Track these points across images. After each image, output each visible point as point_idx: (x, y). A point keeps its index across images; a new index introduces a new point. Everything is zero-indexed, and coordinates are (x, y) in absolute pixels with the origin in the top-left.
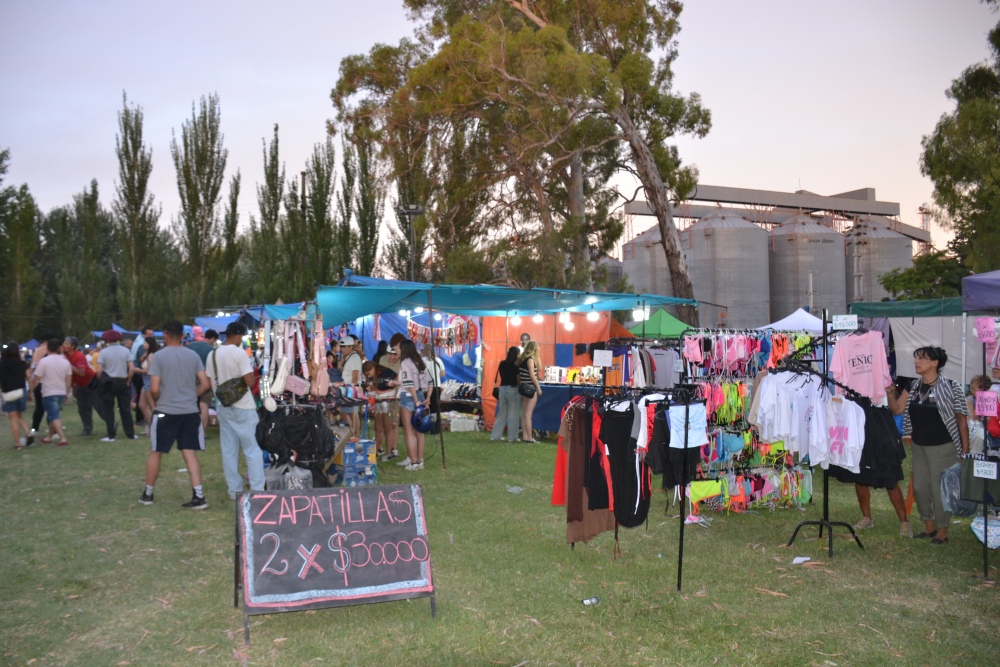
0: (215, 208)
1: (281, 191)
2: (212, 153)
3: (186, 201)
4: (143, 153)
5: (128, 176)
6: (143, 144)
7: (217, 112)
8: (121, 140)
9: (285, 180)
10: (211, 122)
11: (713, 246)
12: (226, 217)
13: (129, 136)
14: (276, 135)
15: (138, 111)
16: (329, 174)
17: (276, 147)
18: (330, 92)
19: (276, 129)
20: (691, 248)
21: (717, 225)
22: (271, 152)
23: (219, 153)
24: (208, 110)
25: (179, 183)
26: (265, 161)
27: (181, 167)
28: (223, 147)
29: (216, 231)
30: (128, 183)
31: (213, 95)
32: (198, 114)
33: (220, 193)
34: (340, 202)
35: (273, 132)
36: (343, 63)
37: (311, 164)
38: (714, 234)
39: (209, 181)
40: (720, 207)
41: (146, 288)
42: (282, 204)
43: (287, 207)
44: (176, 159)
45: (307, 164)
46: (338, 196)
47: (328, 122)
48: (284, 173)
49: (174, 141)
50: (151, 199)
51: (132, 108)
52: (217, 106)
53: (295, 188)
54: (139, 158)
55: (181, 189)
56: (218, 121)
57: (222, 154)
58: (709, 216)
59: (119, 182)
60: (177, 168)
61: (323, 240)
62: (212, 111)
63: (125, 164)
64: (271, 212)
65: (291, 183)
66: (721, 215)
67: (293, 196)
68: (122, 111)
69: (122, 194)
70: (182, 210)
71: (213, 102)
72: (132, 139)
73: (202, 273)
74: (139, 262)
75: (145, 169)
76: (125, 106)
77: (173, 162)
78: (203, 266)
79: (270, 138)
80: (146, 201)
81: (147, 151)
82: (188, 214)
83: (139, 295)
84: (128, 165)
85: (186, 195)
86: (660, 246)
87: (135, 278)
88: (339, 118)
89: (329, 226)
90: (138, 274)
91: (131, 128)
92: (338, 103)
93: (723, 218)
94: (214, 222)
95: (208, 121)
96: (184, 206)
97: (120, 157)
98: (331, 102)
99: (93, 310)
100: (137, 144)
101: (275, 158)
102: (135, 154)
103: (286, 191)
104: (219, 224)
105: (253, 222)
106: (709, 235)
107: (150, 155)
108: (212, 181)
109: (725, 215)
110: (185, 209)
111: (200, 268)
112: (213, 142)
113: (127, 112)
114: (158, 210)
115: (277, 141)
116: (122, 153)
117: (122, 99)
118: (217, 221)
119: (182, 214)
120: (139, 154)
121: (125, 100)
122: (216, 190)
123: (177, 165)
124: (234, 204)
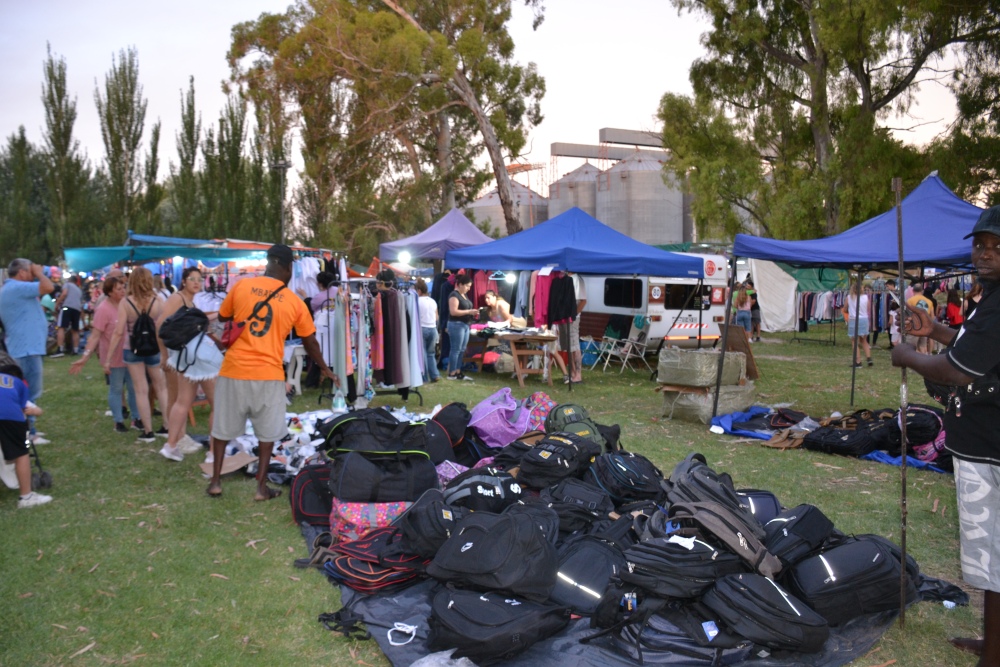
0: (137, 153)
1: (198, 138)
2: (132, 102)
3: (110, 146)
4: (67, 101)
5: (54, 123)
6: (67, 93)
7: (135, 63)
8: (47, 88)
9: (202, 128)
10: (130, 73)
11: (629, 188)
12: (147, 163)
13: (53, 85)
14: (192, 86)
15: (62, 62)
16: (242, 122)
17: (193, 98)
18: (225, 54)
19: (192, 80)
20: (608, 189)
21: (633, 168)
22: (188, 102)
23: (139, 102)
24: (127, 61)
25: (103, 130)
26: (183, 110)
27: (104, 114)
28: (143, 98)
29: (139, 174)
30: (54, 129)
31: (132, 48)
32: (118, 66)
33: (141, 140)
34: (252, 148)
35: (189, 84)
36: (233, 30)
37: (224, 113)
38: (629, 176)
39: (130, 128)
40: (638, 150)
41: (73, 228)
42: (199, 150)
43: (204, 153)
44: (99, 108)
45: (221, 112)
46: (251, 142)
47: (223, 82)
48: (200, 122)
49: (97, 90)
50: (77, 145)
51: (56, 59)
52: (135, 58)
53: (211, 135)
54: (63, 107)
55: (105, 135)
56: (136, 73)
57: (142, 103)
58: (626, 159)
59: (45, 128)
60: (101, 116)
61: (237, 183)
62: (131, 63)
63: (51, 111)
64: (188, 158)
65: (207, 130)
66: (637, 158)
67: (210, 143)
68: (47, 61)
69: (49, 140)
70: (106, 155)
71: (132, 55)
72: (56, 88)
73: (126, 213)
74: (67, 203)
75: (70, 116)
76: (50, 56)
77: (96, 110)
78: (126, 207)
79: (187, 89)
80: (71, 147)
81: (71, 99)
82: (112, 159)
83: (67, 234)
84: (54, 112)
85: (109, 141)
86: (497, 195)
87: (63, 218)
88: (233, 78)
89: (242, 171)
90: (66, 214)
91: (55, 78)
92: (233, 64)
93: (640, 161)
94: (136, 167)
95: (127, 71)
96: (108, 151)
97: (46, 104)
98: (226, 63)
99: (25, 247)
100: (61, 92)
101: (191, 107)
102: (60, 103)
103: (203, 137)
104: (141, 168)
105: (172, 167)
106: (625, 177)
107: (75, 103)
108: (133, 128)
109: (642, 158)
110: (109, 154)
111: (122, 208)
112: (132, 92)
113: (51, 61)
114: (84, 155)
115: (193, 91)
116: (48, 100)
117: (46, 50)
118: (139, 165)
119: (106, 159)
120: (63, 102)
121: (49, 51)
122: (137, 137)
123: (100, 112)
124: (155, 150)
